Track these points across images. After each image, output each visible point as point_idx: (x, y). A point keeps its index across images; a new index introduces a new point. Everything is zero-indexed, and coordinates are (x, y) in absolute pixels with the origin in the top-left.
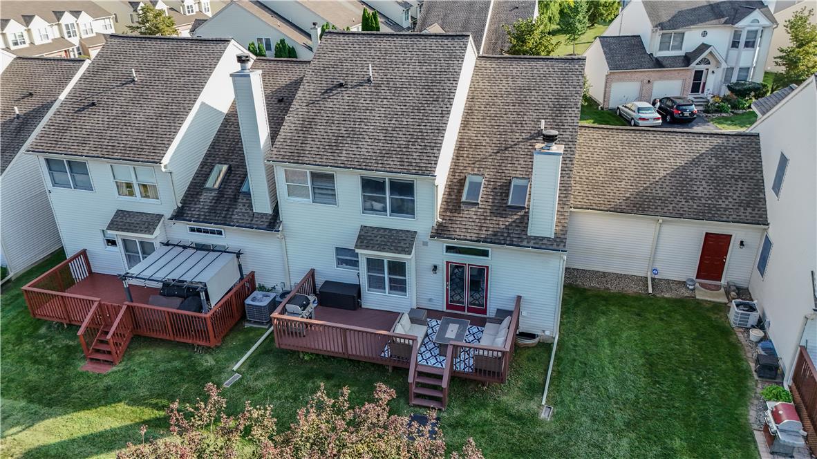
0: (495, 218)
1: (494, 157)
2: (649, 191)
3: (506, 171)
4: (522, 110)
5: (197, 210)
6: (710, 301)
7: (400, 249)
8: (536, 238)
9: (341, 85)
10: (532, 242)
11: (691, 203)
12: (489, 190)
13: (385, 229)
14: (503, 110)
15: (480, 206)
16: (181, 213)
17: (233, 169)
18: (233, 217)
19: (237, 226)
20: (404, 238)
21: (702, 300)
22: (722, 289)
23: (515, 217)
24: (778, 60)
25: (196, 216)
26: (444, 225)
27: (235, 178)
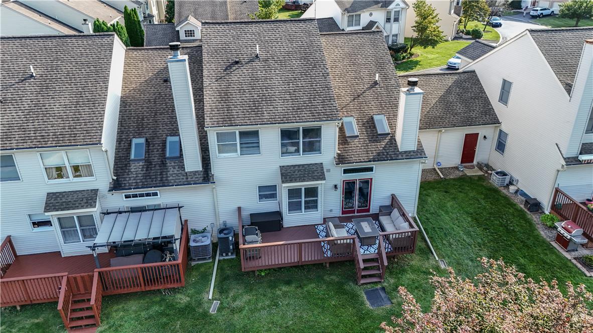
0: (374, 144)
1: (353, 103)
2: (431, 113)
3: (366, 111)
4: (357, 69)
5: (132, 179)
6: (475, 175)
7: (316, 177)
8: (405, 152)
9: (237, 63)
10: (404, 155)
11: (457, 117)
12: (361, 125)
13: (299, 166)
14: (344, 70)
15: (360, 137)
16: (118, 184)
17: (149, 140)
18: (169, 179)
19: (176, 186)
20: (315, 169)
21: (471, 176)
22: (476, 167)
23: (386, 141)
24: (414, 28)
25: (134, 184)
26: (342, 154)
27: (155, 147)
